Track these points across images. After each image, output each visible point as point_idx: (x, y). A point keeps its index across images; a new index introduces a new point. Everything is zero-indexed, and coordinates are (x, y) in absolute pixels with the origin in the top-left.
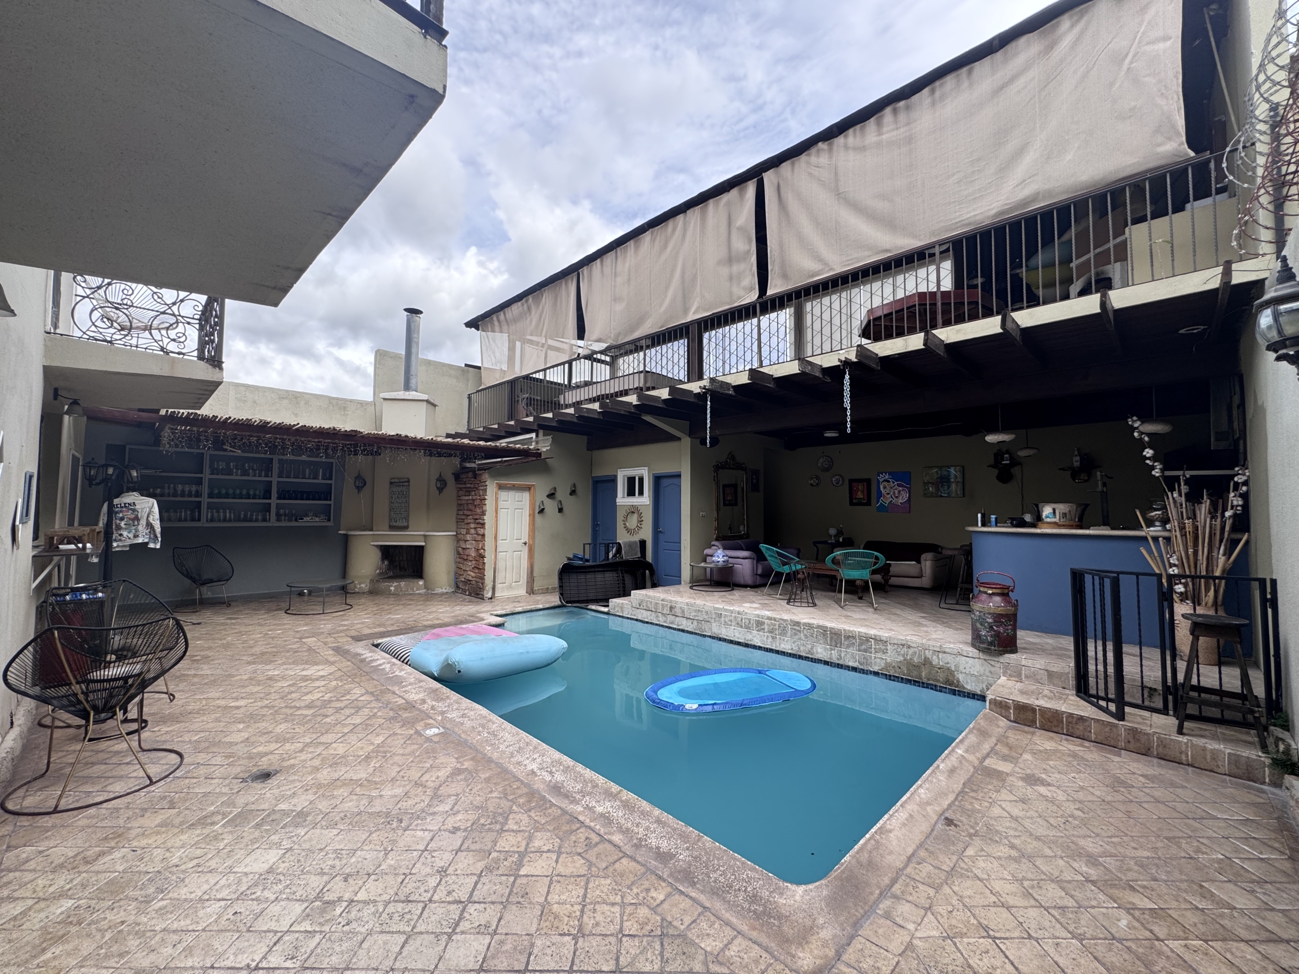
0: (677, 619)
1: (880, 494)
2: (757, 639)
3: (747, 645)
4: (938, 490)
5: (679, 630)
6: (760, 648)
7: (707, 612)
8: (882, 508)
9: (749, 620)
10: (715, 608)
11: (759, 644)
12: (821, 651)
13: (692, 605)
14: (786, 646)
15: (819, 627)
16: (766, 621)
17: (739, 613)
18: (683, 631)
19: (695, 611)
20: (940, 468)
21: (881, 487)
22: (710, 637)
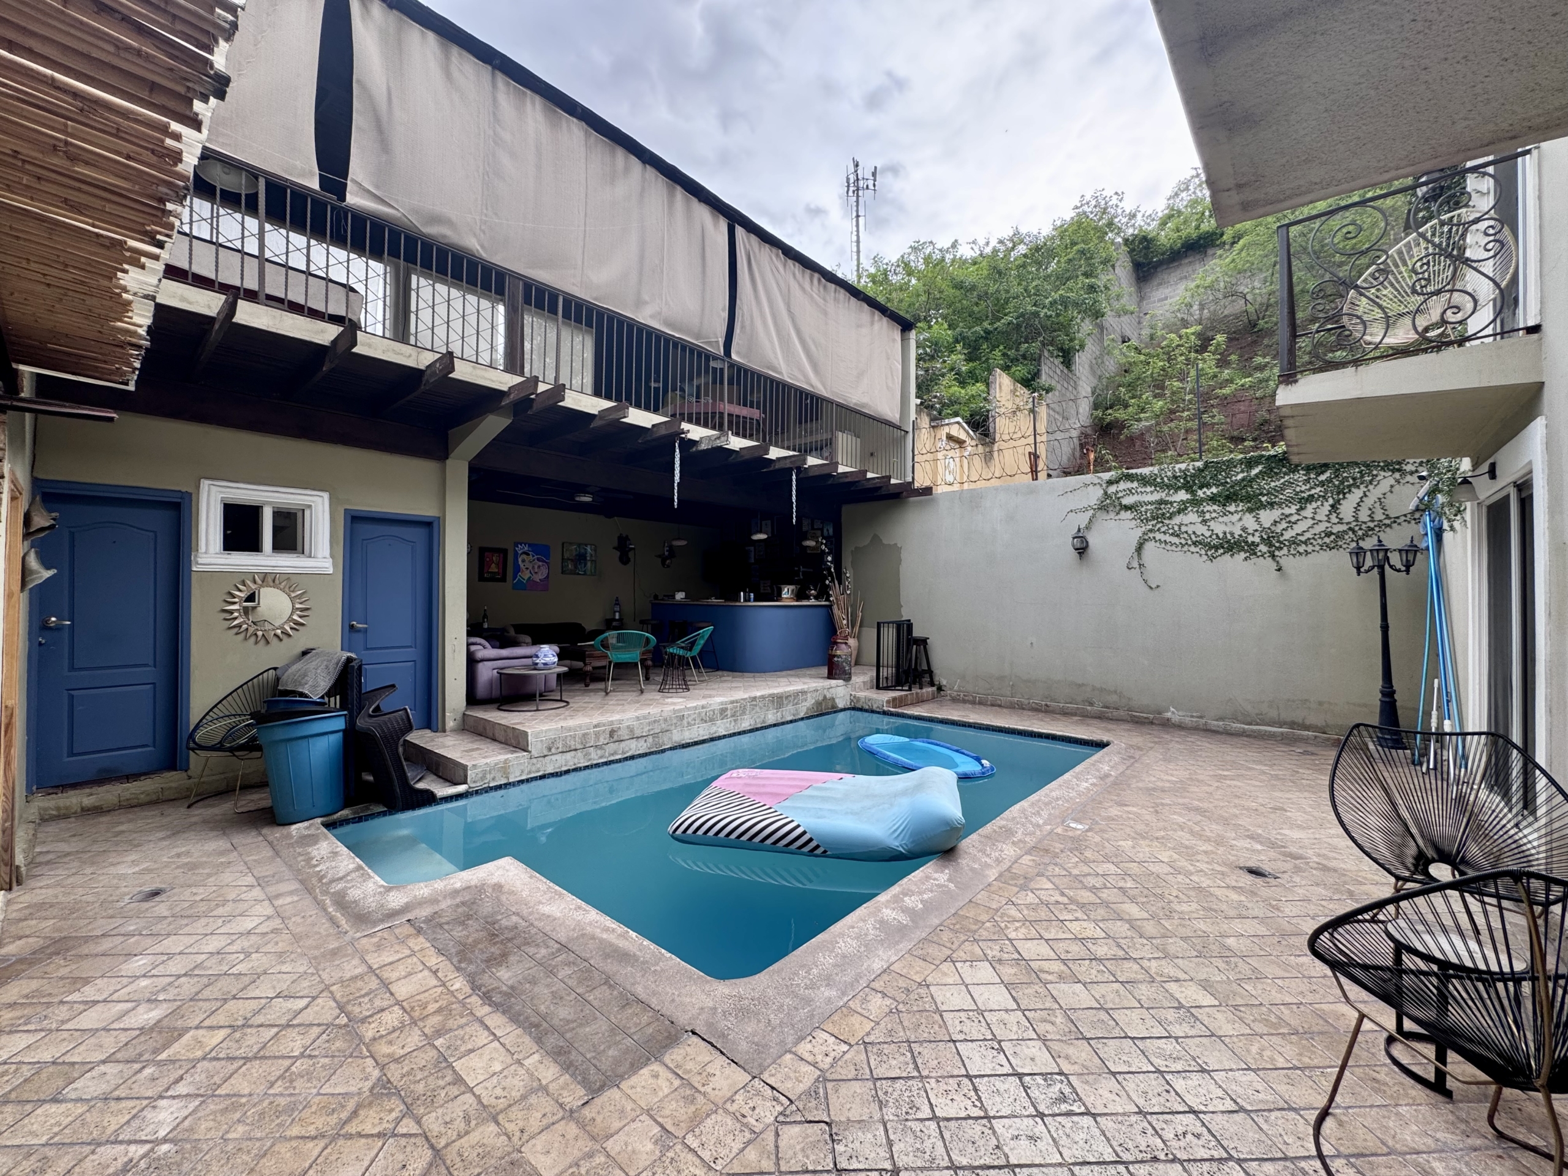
0: (623, 744)
1: (517, 569)
2: (721, 728)
3: (712, 739)
4: (576, 567)
5: (626, 759)
6: (724, 737)
7: (665, 720)
8: (520, 586)
9: (713, 711)
10: (675, 711)
11: (725, 733)
12: (771, 718)
13: (645, 718)
14: (745, 725)
15: (770, 695)
16: (729, 706)
17: (703, 707)
18: (632, 758)
19: (649, 724)
20: (579, 545)
21: (520, 560)
22: (671, 749)
